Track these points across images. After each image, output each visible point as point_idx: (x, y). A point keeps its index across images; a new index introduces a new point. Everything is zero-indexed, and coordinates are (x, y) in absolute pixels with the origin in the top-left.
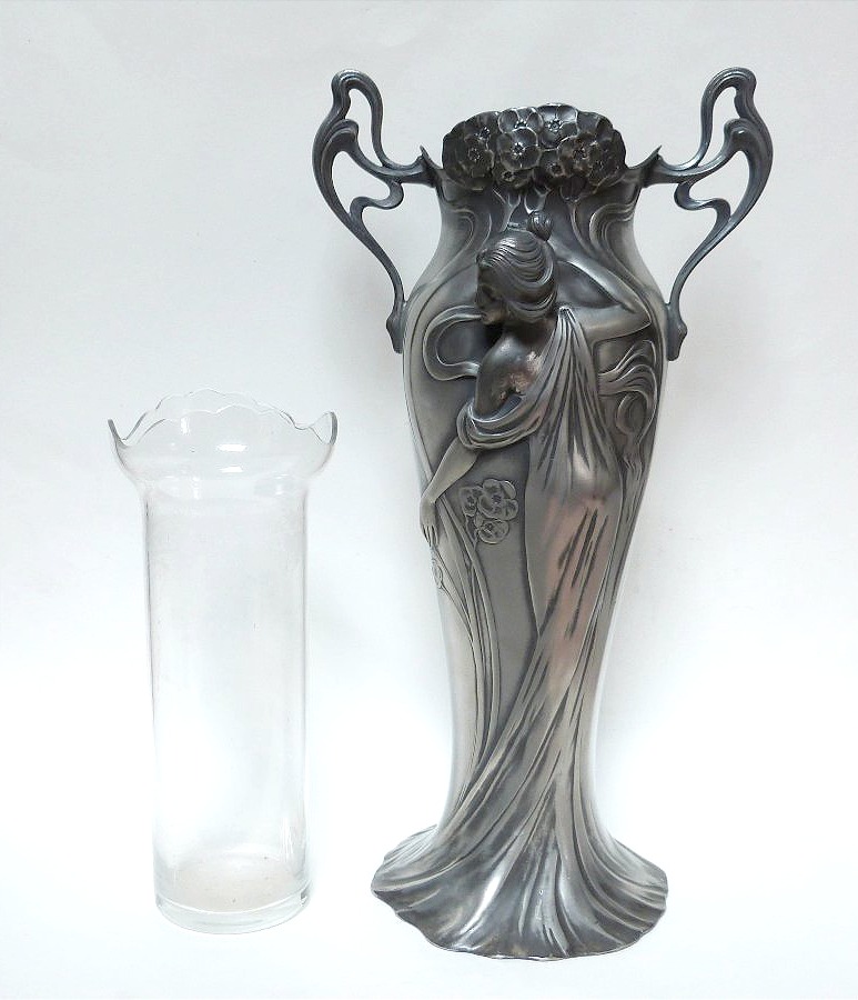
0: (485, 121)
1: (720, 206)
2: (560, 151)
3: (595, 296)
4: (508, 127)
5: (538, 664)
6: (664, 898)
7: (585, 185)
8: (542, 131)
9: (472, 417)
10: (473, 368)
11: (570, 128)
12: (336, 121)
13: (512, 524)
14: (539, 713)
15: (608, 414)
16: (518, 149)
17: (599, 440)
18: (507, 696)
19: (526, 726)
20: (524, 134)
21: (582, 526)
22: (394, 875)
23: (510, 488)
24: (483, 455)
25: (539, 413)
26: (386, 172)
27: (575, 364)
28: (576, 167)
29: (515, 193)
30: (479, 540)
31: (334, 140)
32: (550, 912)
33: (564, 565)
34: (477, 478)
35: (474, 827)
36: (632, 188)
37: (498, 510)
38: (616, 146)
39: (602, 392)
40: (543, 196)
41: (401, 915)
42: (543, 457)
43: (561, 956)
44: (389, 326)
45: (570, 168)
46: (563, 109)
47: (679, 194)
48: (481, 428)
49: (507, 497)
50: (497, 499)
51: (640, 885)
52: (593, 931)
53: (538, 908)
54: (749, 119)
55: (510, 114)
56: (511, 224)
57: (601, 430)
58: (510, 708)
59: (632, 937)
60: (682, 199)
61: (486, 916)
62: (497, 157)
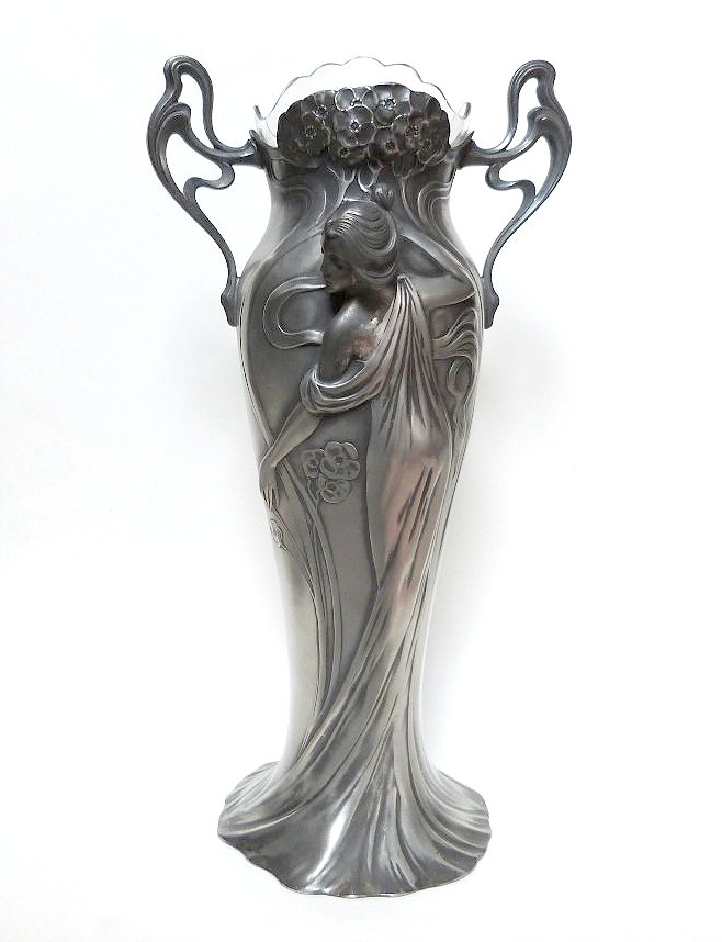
0: (323, 97)
1: (526, 186)
2: (395, 127)
3: (428, 266)
4: (345, 104)
5: (378, 615)
6: (487, 822)
7: (415, 162)
8: (377, 109)
9: (316, 383)
10: (316, 335)
11: (404, 106)
12: (169, 104)
13: (353, 483)
14: (380, 661)
15: (441, 378)
16: (354, 125)
17: (433, 402)
18: (348, 648)
19: (367, 672)
20: (360, 112)
21: (419, 484)
22: (240, 819)
23: (352, 449)
24: (327, 418)
25: (381, 377)
26: (218, 154)
27: (412, 332)
28: (408, 143)
29: (349, 169)
30: (322, 500)
31: (168, 122)
32: (395, 847)
33: (403, 520)
34: (319, 441)
35: (318, 770)
36: (449, 169)
37: (340, 471)
38: (443, 125)
39: (436, 356)
40: (375, 172)
41: (252, 860)
42: (384, 420)
43: (410, 890)
44: (224, 300)
45: (403, 145)
46: (396, 88)
47: (491, 176)
48: (326, 393)
49: (349, 457)
50: (339, 460)
51: (465, 811)
52: (435, 862)
53: (383, 845)
54: (551, 107)
55: (347, 92)
56: (345, 199)
57: (435, 393)
58: (352, 657)
59: (470, 864)
60: (493, 181)
61: (336, 857)
62: (334, 133)
